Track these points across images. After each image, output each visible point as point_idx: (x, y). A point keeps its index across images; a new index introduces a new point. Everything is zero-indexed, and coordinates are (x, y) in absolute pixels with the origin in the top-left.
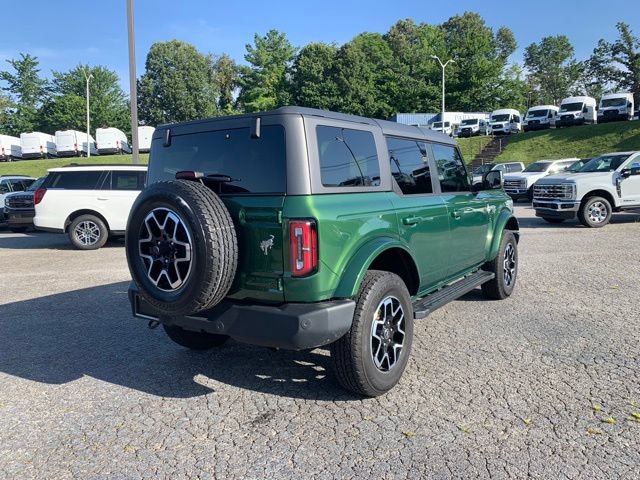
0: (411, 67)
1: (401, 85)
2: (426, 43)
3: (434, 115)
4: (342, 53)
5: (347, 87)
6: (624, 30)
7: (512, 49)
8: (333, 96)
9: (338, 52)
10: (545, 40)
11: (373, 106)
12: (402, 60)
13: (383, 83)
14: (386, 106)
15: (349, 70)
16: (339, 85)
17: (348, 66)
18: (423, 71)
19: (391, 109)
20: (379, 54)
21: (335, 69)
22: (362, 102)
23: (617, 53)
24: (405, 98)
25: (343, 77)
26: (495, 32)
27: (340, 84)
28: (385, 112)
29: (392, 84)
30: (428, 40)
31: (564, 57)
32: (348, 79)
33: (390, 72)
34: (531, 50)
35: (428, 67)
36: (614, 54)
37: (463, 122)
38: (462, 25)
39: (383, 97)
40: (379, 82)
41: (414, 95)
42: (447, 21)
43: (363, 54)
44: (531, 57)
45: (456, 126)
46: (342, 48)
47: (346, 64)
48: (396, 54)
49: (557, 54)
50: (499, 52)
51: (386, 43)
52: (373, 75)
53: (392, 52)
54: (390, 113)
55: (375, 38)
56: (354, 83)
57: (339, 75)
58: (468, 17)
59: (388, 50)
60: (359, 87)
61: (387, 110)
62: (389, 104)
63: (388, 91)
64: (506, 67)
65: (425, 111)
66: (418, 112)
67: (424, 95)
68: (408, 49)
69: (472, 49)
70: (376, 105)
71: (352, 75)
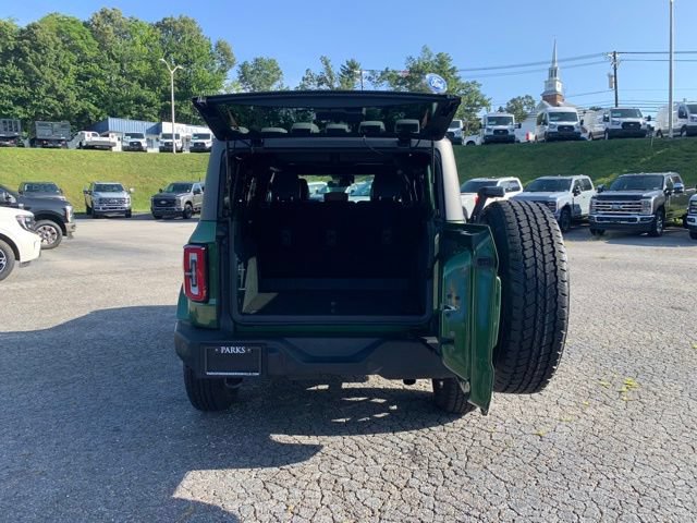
0: (122, 66)
1: (110, 85)
2: (139, 42)
3: (153, 124)
4: (28, 33)
5: (37, 77)
6: (326, 64)
7: (231, 64)
8: (18, 86)
9: (22, 31)
10: (257, 60)
11: (76, 105)
12: (111, 55)
13: (87, 79)
14: (92, 107)
15: (40, 56)
16: (26, 73)
17: (38, 51)
18: (137, 72)
19: (99, 111)
20: (80, 43)
21: (18, 51)
22: (61, 98)
23: (322, 84)
24: (115, 101)
25: (31, 64)
26: (213, 43)
27: (28, 71)
28: (91, 114)
29: (99, 81)
30: (141, 37)
31: (274, 80)
32: (38, 66)
33: (95, 68)
34: (243, 67)
35: (145, 68)
36: (319, 85)
37: (195, 135)
38: (178, 29)
39: (87, 96)
40: (80, 77)
41: (128, 99)
42: (160, 20)
43: (58, 40)
44: (244, 75)
45: (187, 140)
46: (29, 27)
47: (37, 48)
48: (102, 47)
49: (268, 75)
50: (218, 65)
51: (88, 32)
52: (72, 67)
53: (97, 44)
54: (98, 117)
55: (74, 22)
56: (48, 74)
57: (26, 60)
58: (184, 22)
59: (91, 40)
60: (55, 79)
61: (95, 112)
62: (96, 105)
63: (94, 89)
64: (226, 81)
65: (141, 118)
66: (133, 119)
67: (139, 100)
68: (118, 45)
69: (190, 56)
70: (79, 103)
71: (44, 63)
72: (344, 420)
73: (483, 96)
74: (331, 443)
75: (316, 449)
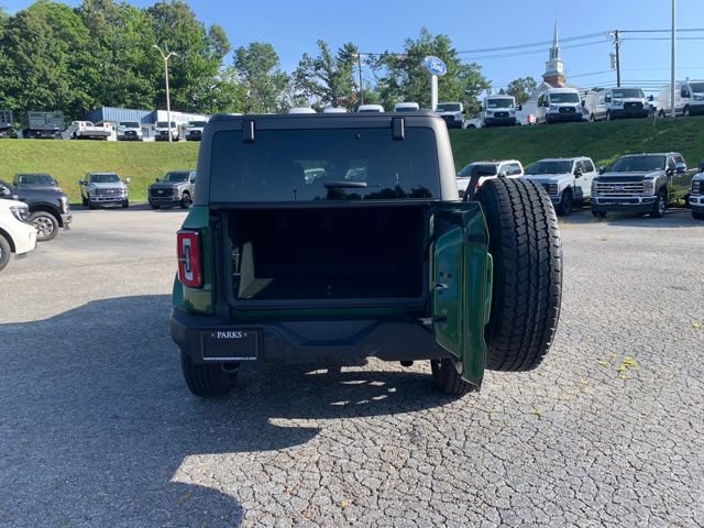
0: (114, 54)
1: (103, 73)
2: (131, 28)
3: (148, 113)
4: (17, 21)
5: (29, 66)
6: (323, 48)
7: (226, 49)
8: (9, 76)
9: (12, 20)
10: (252, 45)
11: (68, 95)
12: (103, 43)
13: (79, 67)
14: (85, 96)
15: (30, 45)
16: (16, 62)
17: (28, 39)
18: (130, 60)
19: (93, 100)
20: (71, 31)
21: (8, 40)
22: (53, 87)
23: (319, 68)
24: (108, 89)
25: (21, 53)
26: (207, 28)
27: (18, 61)
28: (85, 103)
29: (91, 70)
30: (134, 24)
31: (271, 66)
32: (29, 55)
33: (87, 56)
34: (239, 52)
35: (138, 55)
36: (316, 69)
37: (191, 123)
38: (171, 14)
39: (80, 85)
40: (72, 66)
41: (121, 87)
42: (153, 5)
43: (49, 28)
44: (240, 60)
45: (183, 128)
46: (18, 15)
47: (26, 36)
48: (93, 34)
49: (264, 61)
50: (213, 51)
51: (79, 19)
52: (64, 56)
53: (89, 31)
54: (91, 106)
55: (64, 9)
56: (40, 63)
57: (16, 49)
58: (177, 6)
59: (82, 27)
60: (47, 68)
61: (88, 101)
62: (89, 93)
63: (87, 78)
64: (222, 68)
65: (135, 106)
66: (127, 107)
67: (133, 88)
68: (110, 33)
69: (185, 43)
70: (72, 92)
71: (35, 52)
72: (342, 403)
73: (484, 79)
74: (330, 426)
75: (314, 432)
